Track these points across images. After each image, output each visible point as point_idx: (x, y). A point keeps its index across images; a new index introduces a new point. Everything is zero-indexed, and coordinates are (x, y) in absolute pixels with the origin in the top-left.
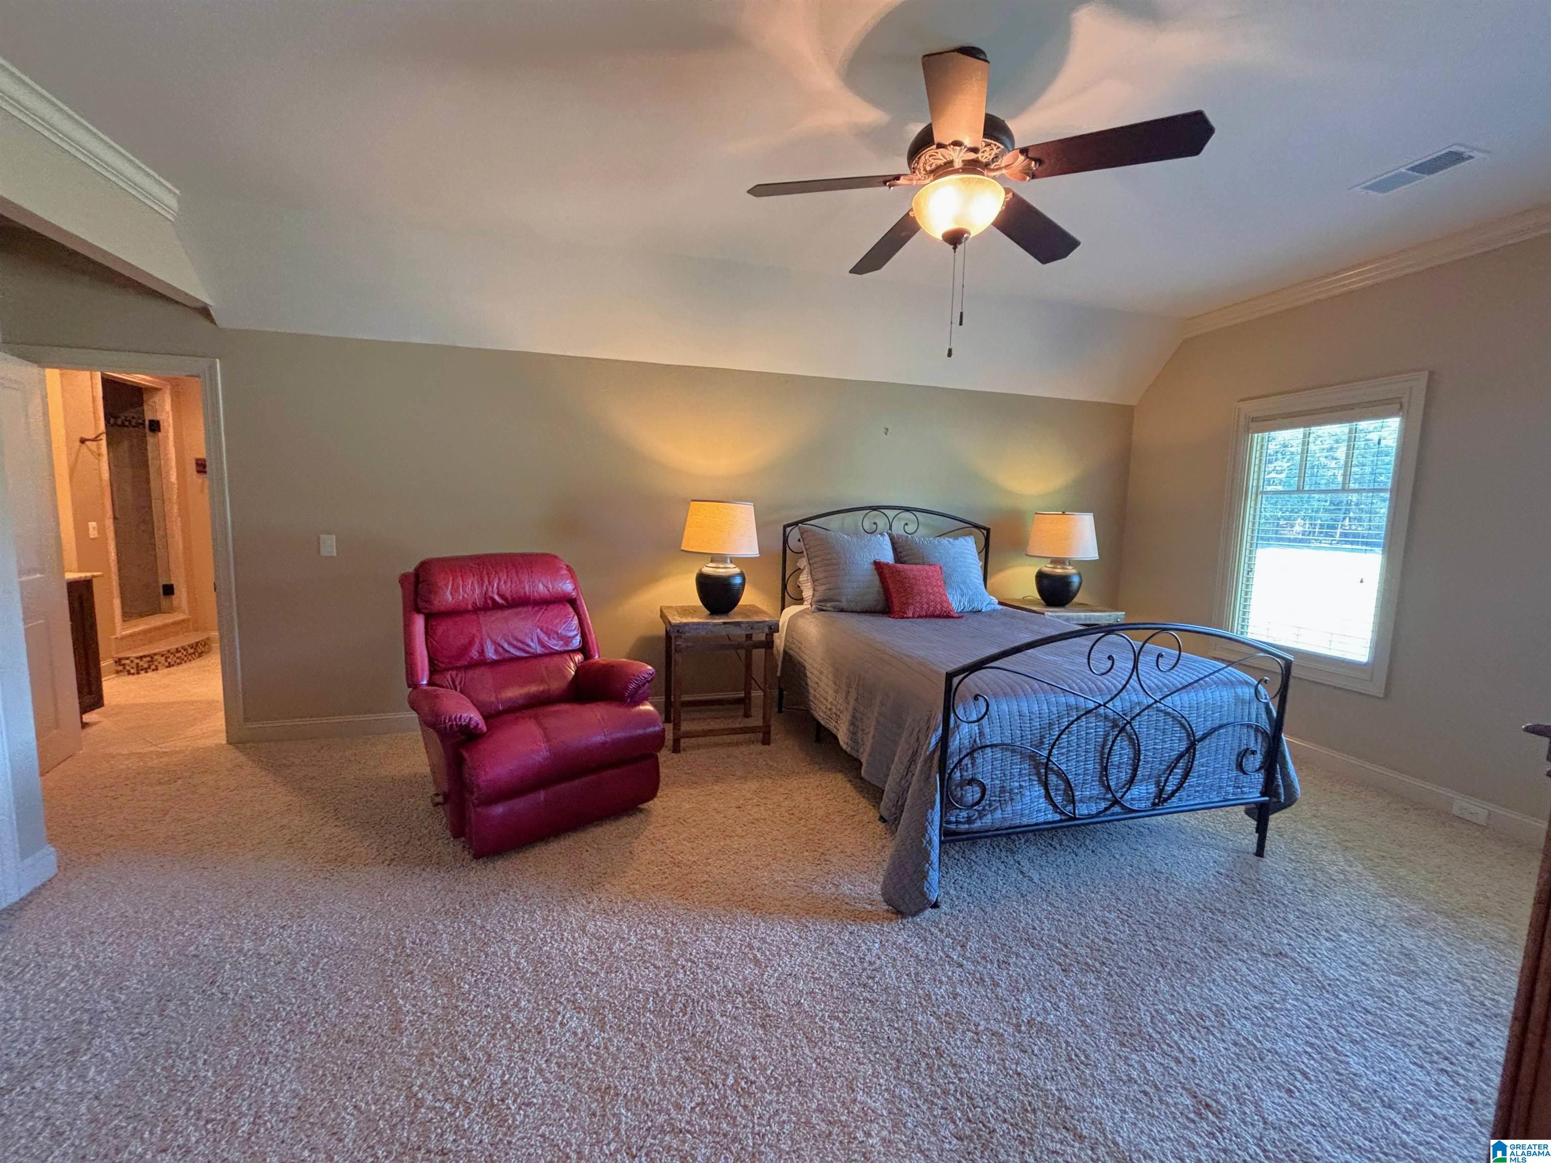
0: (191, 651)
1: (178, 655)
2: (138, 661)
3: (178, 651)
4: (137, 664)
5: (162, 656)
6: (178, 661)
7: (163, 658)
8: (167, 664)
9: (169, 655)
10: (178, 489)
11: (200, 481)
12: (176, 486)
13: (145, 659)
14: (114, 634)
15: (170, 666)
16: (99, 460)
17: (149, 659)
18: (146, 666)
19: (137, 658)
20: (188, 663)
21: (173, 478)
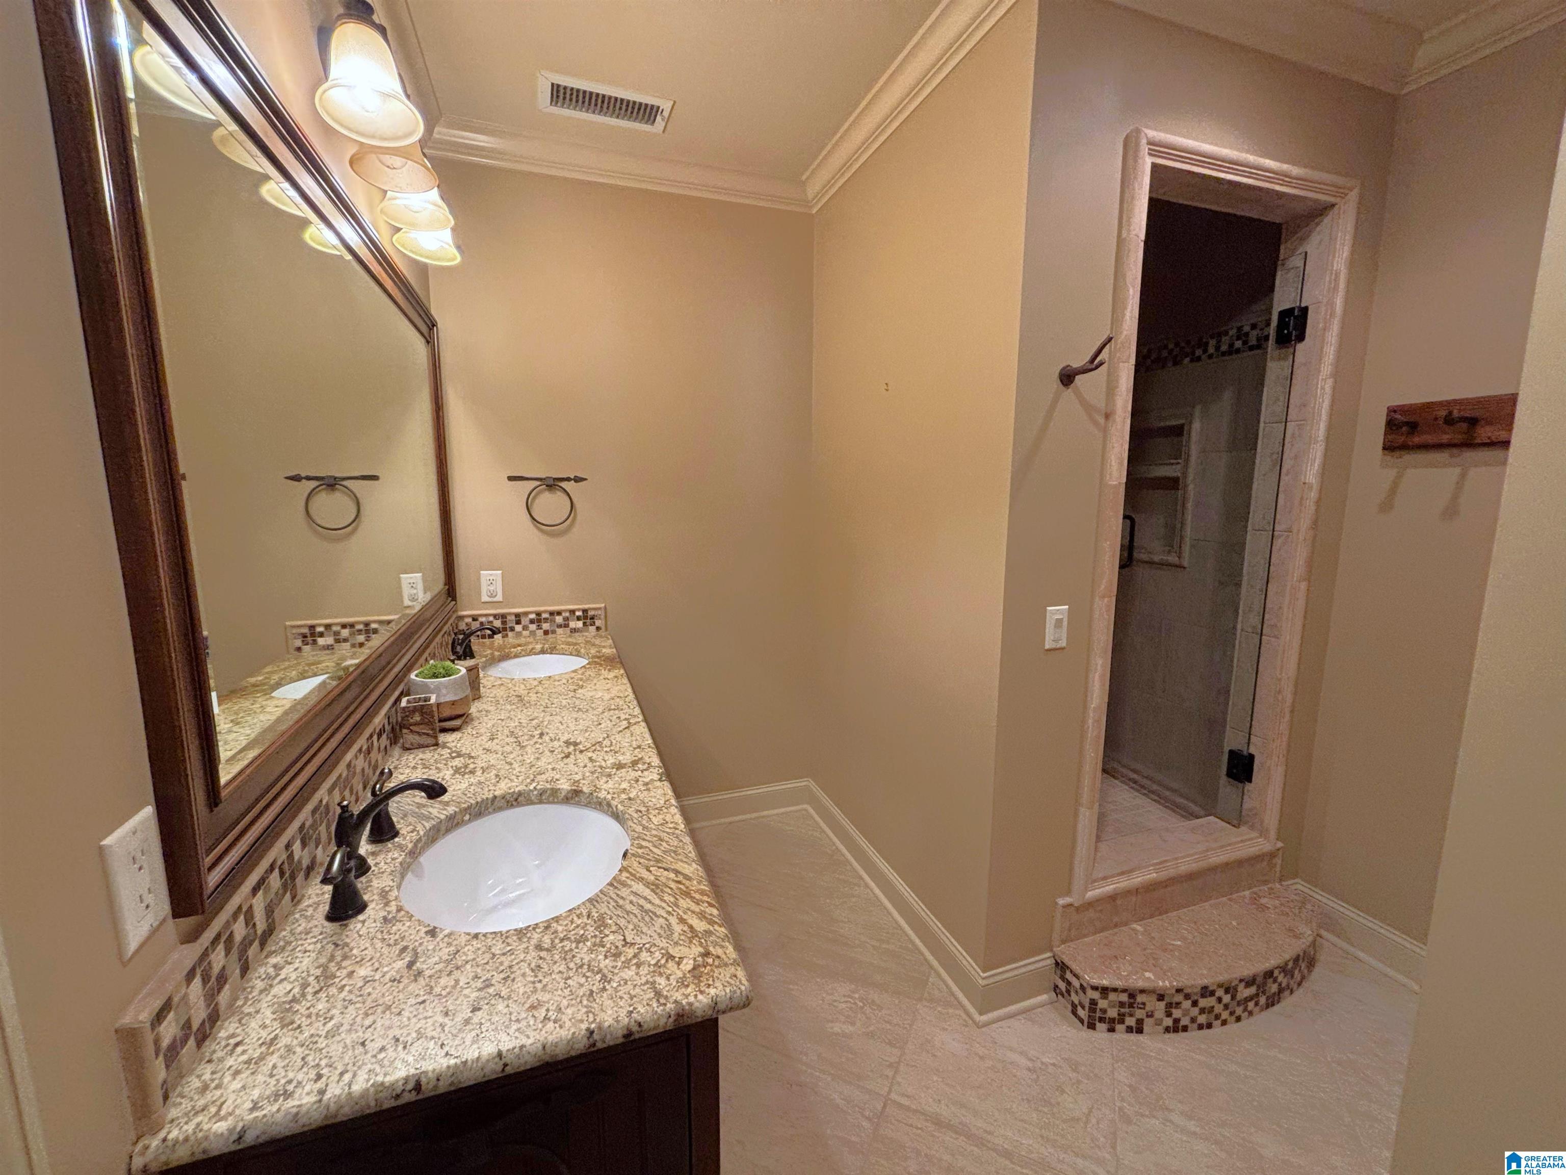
0: (1245, 992)
1: (1203, 1003)
2: (1096, 995)
3: (1206, 992)
4: (1093, 1002)
5: (1161, 998)
6: (1202, 1019)
7: (1162, 1005)
8: (1169, 1022)
9: (1179, 998)
10: (1318, 502)
11: (1391, 473)
12: (1314, 495)
13: (1112, 996)
14: (1068, 893)
15: (1176, 1028)
16: (1105, 431)
17: (1124, 998)
18: (1113, 1013)
19: (1095, 988)
20: (1233, 1027)
21: (1311, 473)
